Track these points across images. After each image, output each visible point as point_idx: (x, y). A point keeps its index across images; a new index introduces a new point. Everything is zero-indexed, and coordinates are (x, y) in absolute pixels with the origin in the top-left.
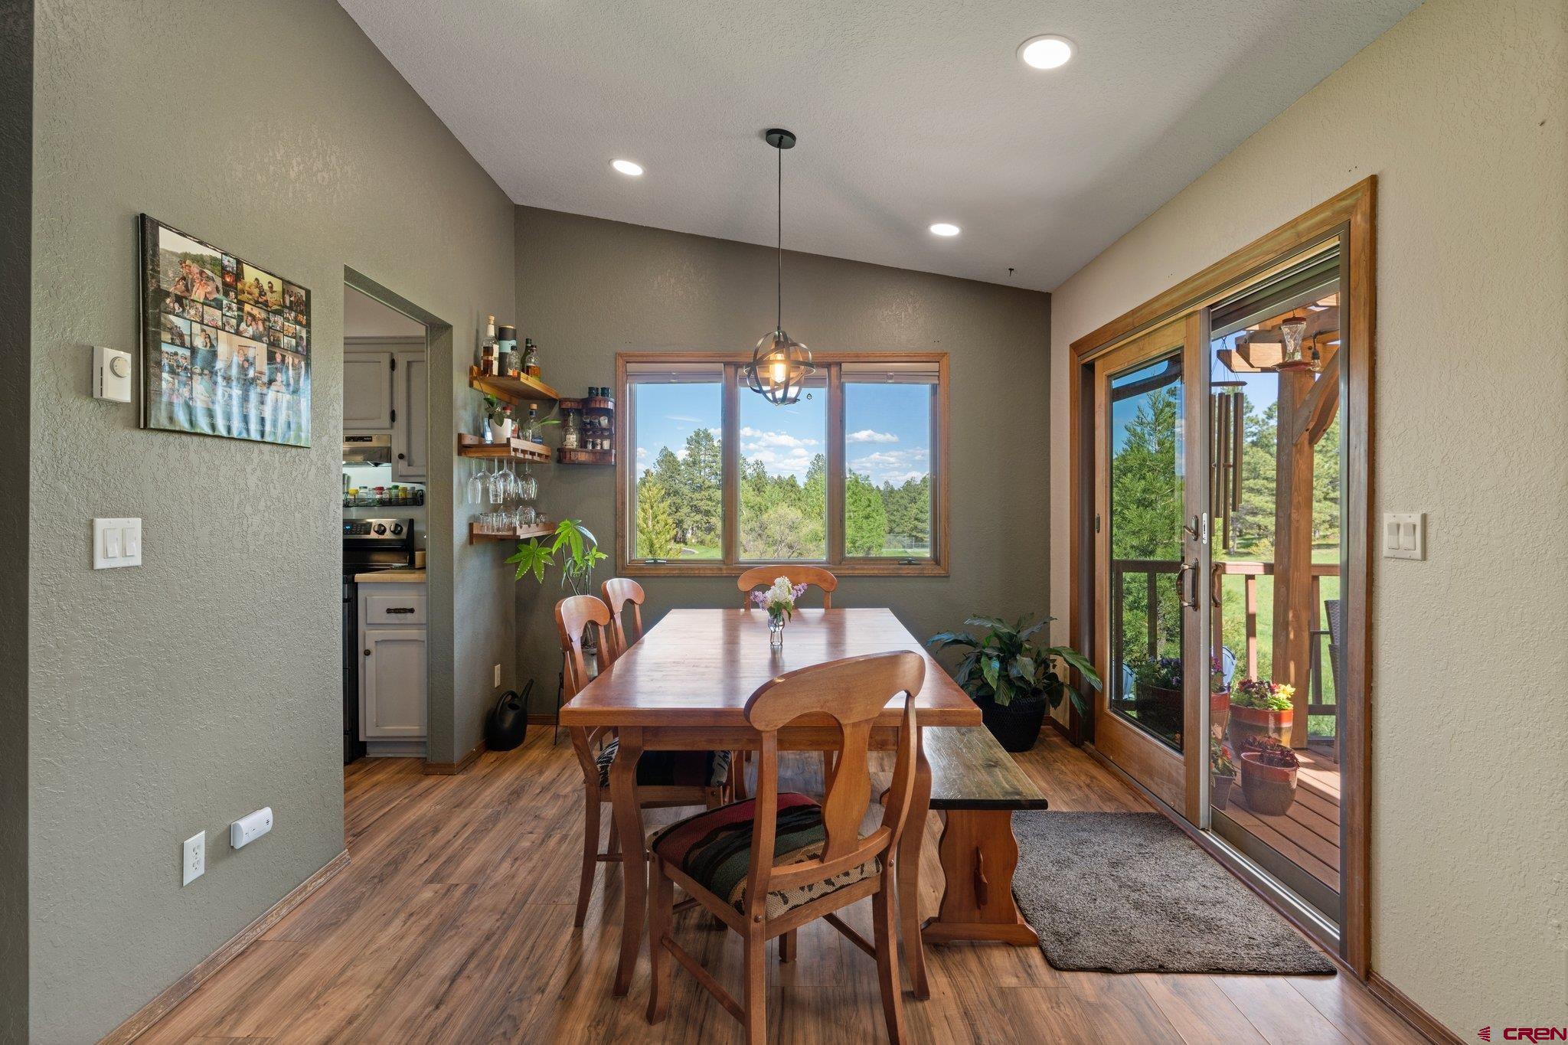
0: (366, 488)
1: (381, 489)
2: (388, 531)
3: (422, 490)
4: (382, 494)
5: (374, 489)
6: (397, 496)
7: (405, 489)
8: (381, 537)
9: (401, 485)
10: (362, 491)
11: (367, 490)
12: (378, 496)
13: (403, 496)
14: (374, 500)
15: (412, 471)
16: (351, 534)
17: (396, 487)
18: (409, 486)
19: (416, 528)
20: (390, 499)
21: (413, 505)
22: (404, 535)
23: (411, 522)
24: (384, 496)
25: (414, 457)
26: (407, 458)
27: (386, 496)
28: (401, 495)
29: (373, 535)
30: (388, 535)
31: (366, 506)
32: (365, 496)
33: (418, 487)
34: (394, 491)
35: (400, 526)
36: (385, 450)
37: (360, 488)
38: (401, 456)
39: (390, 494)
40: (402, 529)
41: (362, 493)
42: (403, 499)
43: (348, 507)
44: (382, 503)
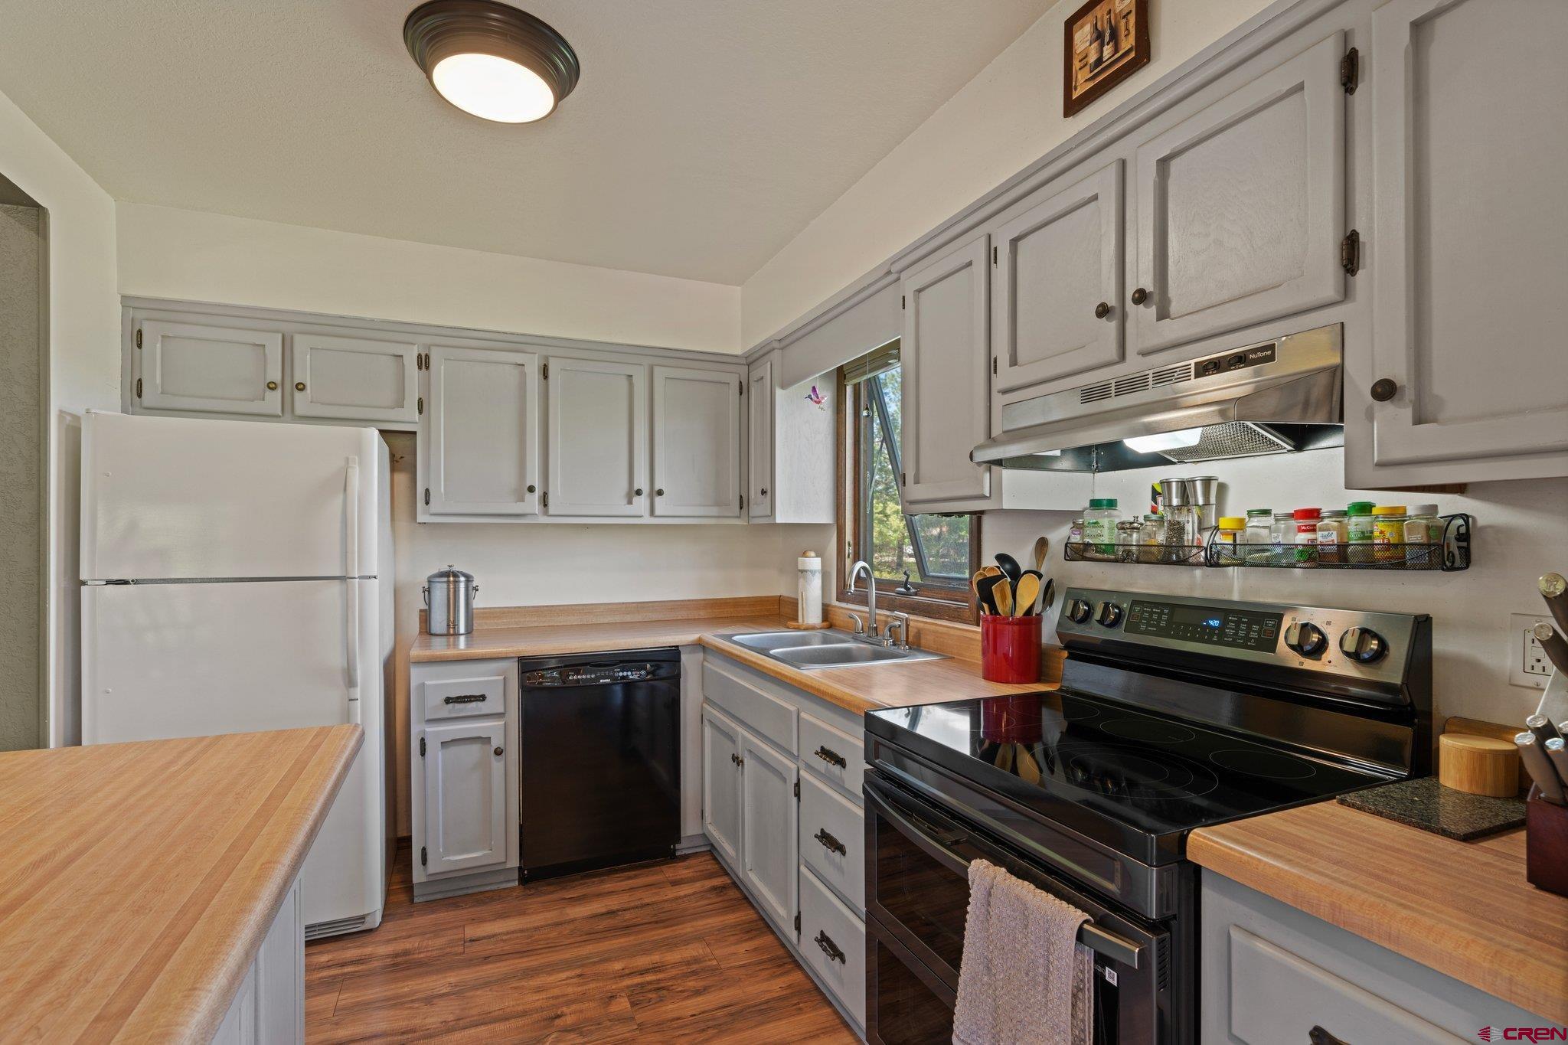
0: (1266, 512)
1: (1313, 514)
2: (1333, 651)
3: (1465, 517)
4: (1312, 529)
5: (1291, 516)
6: (1366, 535)
7: (1396, 516)
8: (1310, 665)
9: (1383, 501)
10: (1255, 521)
11: (1269, 521)
12: (1302, 538)
13: (1390, 535)
14: (1289, 548)
15: (1430, 440)
16: (1220, 643)
17: (1365, 508)
18: (1413, 503)
19: (1441, 644)
20: (1342, 547)
21: (1430, 567)
22: (1393, 672)
23: (1422, 626)
24: (1320, 537)
25: (1439, 386)
26: (1409, 394)
27: (1327, 536)
28: (1383, 533)
29: (1285, 655)
30: (1334, 663)
31: (1268, 564)
32: (1266, 537)
33: (1448, 504)
34: (1355, 524)
35: (1375, 636)
36: (1323, 380)
37: (1250, 513)
38: (1385, 391)
39: (1342, 530)
40: (1383, 646)
41: (1258, 530)
42: (1388, 546)
43: (1217, 565)
44: (1316, 558)
